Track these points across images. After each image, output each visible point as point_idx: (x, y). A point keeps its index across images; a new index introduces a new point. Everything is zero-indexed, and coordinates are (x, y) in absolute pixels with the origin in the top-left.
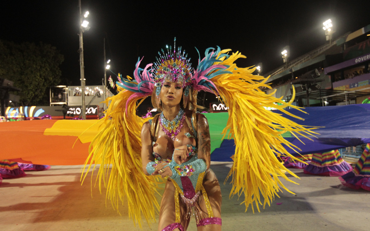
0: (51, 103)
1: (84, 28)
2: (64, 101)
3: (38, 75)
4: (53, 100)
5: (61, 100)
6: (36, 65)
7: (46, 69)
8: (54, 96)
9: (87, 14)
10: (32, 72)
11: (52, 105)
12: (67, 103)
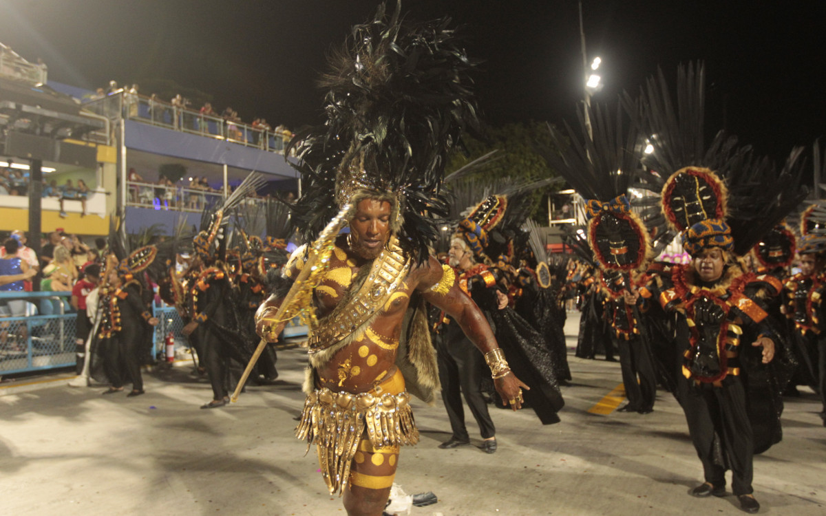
0: (552, 222)
1: (592, 89)
2: (573, 217)
3: (527, 177)
4: (554, 216)
5: (568, 216)
6: (525, 159)
7: (541, 165)
9: (597, 62)
10: (519, 171)
11: (552, 225)
12: (577, 221)
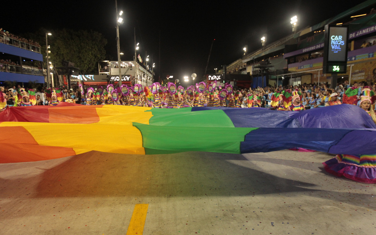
0: (100, 73)
1: (119, 23)
2: (109, 72)
3: (90, 54)
4: (101, 70)
6: (89, 46)
7: (96, 50)
8: (101, 68)
9: (121, 13)
10: (86, 51)
11: (100, 74)
12: (110, 73)
